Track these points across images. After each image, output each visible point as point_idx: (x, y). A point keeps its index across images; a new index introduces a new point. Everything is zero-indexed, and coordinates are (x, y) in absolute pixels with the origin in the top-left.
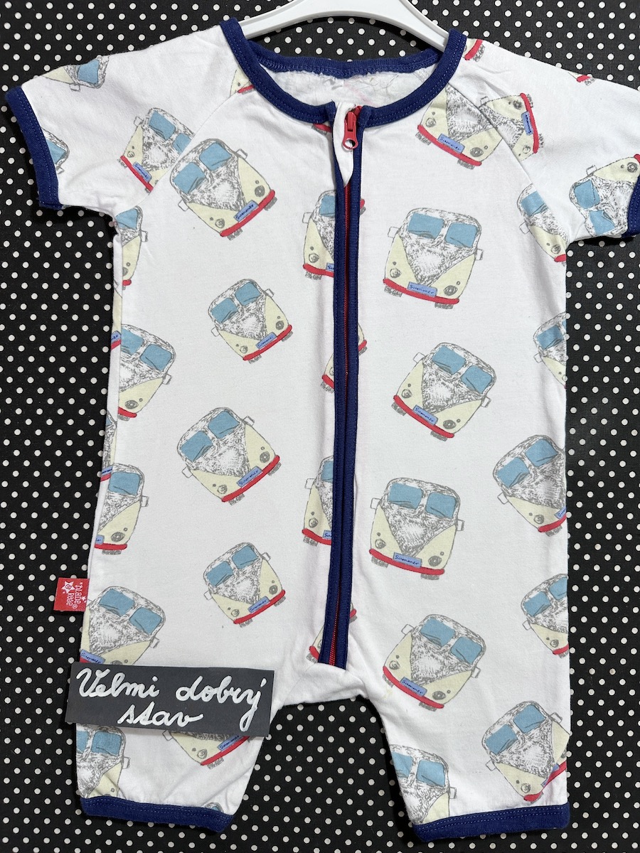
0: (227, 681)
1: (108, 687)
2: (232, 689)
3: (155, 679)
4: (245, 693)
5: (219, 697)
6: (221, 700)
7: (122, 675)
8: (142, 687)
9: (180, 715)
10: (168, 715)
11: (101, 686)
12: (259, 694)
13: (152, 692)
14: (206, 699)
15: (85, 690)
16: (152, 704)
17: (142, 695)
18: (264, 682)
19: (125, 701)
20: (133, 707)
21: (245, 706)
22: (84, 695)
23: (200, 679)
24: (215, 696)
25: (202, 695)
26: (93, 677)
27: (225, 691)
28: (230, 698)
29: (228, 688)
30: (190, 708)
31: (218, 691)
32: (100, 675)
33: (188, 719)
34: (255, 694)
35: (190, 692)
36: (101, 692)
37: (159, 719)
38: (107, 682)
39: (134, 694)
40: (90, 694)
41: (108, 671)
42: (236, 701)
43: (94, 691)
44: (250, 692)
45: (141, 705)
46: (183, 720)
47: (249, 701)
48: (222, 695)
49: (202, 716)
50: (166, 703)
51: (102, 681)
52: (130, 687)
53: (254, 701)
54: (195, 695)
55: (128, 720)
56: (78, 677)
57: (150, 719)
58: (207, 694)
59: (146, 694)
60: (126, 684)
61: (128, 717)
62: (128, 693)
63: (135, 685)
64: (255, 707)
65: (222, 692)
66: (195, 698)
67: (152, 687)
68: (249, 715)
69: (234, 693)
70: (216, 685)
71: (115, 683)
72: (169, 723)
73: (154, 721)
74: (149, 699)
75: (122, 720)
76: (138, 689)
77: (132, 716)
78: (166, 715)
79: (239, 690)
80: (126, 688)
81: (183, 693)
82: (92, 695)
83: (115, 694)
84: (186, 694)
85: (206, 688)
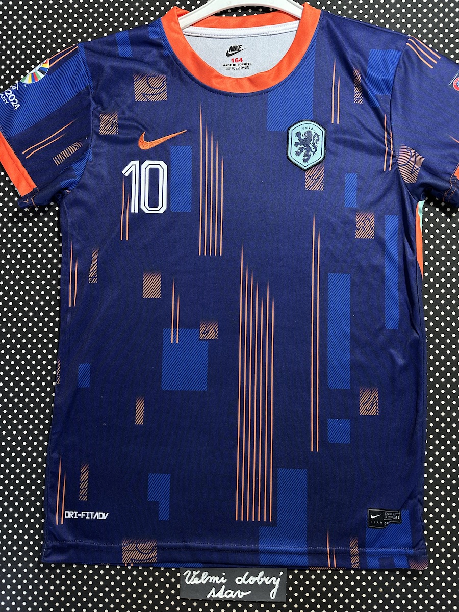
0: (262, 573)
1: (200, 579)
2: (265, 577)
3: (224, 574)
4: (272, 579)
5: (258, 582)
6: (260, 583)
7: (207, 573)
8: (217, 578)
9: (239, 591)
10: (233, 591)
11: (196, 578)
12: (279, 579)
13: (223, 580)
14: (252, 583)
15: (188, 581)
16: (224, 587)
17: (218, 582)
18: (281, 573)
19: (209, 586)
20: (214, 588)
21: (272, 586)
22: (188, 583)
23: (247, 573)
25: (249, 581)
26: (192, 574)
27: (261, 579)
28: (264, 582)
29: (263, 577)
30: (244, 588)
31: (257, 579)
32: (195, 573)
34: (277, 580)
35: (243, 580)
36: (196, 581)
37: (228, 594)
38: (199, 577)
39: (213, 582)
40: (190, 582)
41: (199, 571)
42: (268, 583)
43: (193, 581)
44: (274, 579)
45: (218, 587)
46: (241, 594)
47: (274, 583)
48: (260, 581)
49: (250, 592)
50: (231, 586)
51: (196, 576)
52: (211, 578)
53: (277, 582)
54: (246, 581)
55: (212, 596)
56: (184, 574)
57: (224, 594)
58: (252, 580)
59: (220, 581)
60: (209, 577)
61: (212, 594)
62: (210, 581)
63: (214, 577)
64: (277, 586)
66: (246, 583)
67: (223, 578)
68: (275, 590)
69: (266, 580)
70: (256, 576)
71: (203, 577)
72: (233, 596)
73: (226, 595)
74: (222, 584)
75: (208, 596)
76: (215, 579)
77: (214, 593)
78: (232, 592)
79: (268, 578)
80: (209, 579)
81: (239, 581)
82: (192, 583)
83: (204, 582)
84: (241, 581)
85: (251, 577)
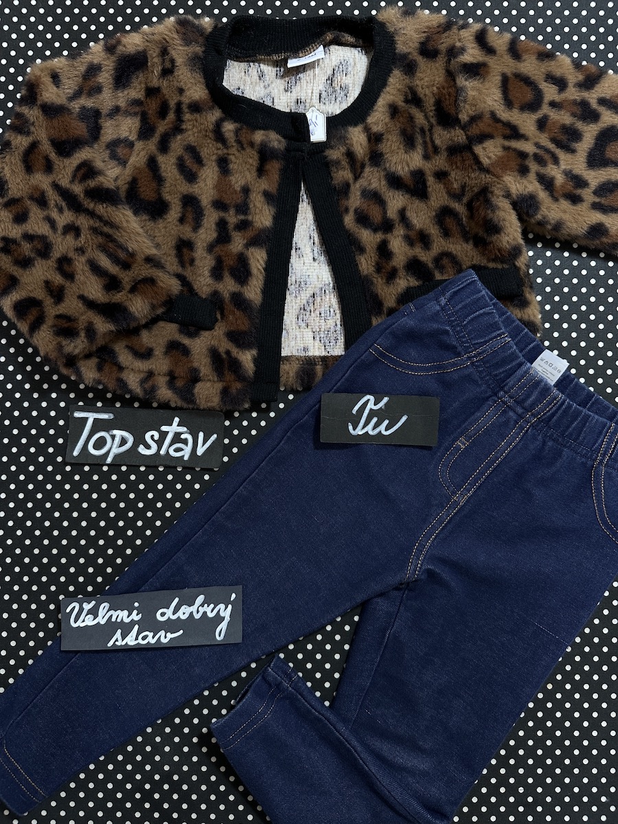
0: (201, 599)
1: (96, 616)
2: (206, 605)
3: (136, 604)
4: (218, 607)
5: (195, 614)
6: (197, 616)
7: (106, 605)
8: (126, 613)
9: (162, 633)
11: (89, 616)
12: (230, 606)
13: (135, 616)
14: (183, 617)
15: (75, 622)
16: (136, 627)
17: (127, 620)
18: (234, 596)
19: (111, 627)
20: (119, 631)
21: (219, 619)
22: (75, 625)
23: (177, 600)
24: (192, 613)
25: (180, 614)
26: (81, 610)
27: (200, 608)
28: (205, 613)
30: (170, 626)
32: (87, 607)
33: (170, 636)
34: (226, 608)
35: (169, 613)
36: (89, 621)
37: (144, 638)
38: (94, 612)
39: (119, 620)
40: (80, 624)
41: (93, 603)
42: (211, 615)
44: (222, 606)
45: (126, 629)
46: (166, 637)
47: (222, 614)
48: (198, 612)
49: (181, 632)
50: (149, 624)
51: (89, 612)
52: (115, 614)
53: (226, 612)
55: (116, 643)
56: (68, 611)
57: (136, 639)
58: (184, 613)
59: (130, 618)
60: (111, 612)
61: (117, 640)
62: (113, 619)
63: (119, 612)
64: (227, 619)
65: (197, 609)
66: (174, 617)
67: (135, 612)
68: (223, 626)
69: (208, 609)
70: (191, 604)
71: (101, 612)
72: (153, 641)
73: (140, 641)
74: (133, 623)
75: (111, 643)
76: (122, 615)
77: (120, 638)
78: (151, 634)
79: (212, 606)
80: (111, 616)
81: (163, 614)
82: (82, 625)
83: (103, 622)
84: (165, 614)
85: (183, 607)
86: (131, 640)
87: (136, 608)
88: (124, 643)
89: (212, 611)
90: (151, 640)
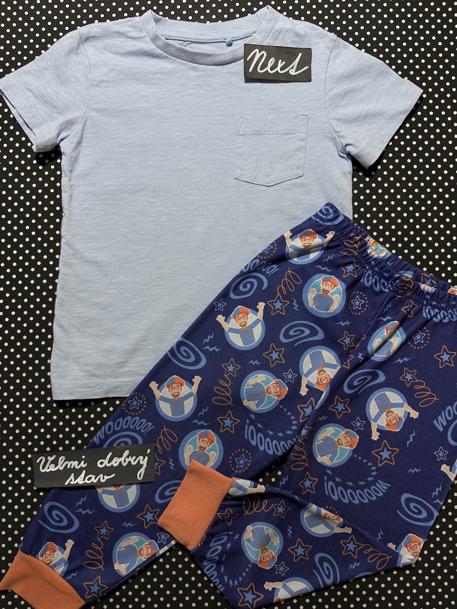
0: (127, 453)
1: (56, 465)
2: (130, 457)
3: (83, 457)
4: (139, 458)
5: (123, 463)
7: (63, 457)
8: (76, 462)
9: (101, 476)
10: (94, 476)
11: (52, 465)
12: (146, 458)
13: (83, 465)
14: (115, 465)
15: (42, 469)
16: (84, 472)
17: (77, 467)
18: (149, 451)
19: (67, 472)
20: (73, 475)
21: (139, 466)
22: (42, 471)
23: (110, 454)
24: (120, 462)
25: (113, 463)
26: (47, 461)
27: (127, 459)
28: (130, 462)
29: (128, 457)
30: (106, 471)
31: (122, 459)
32: (50, 459)
33: (106, 478)
34: (144, 458)
35: (106, 462)
36: (52, 468)
37: (89, 479)
38: (55, 462)
39: (72, 467)
40: (45, 470)
41: (55, 456)
42: (134, 463)
43: (48, 468)
44: (141, 458)
45: (77, 473)
46: (103, 479)
47: (141, 463)
48: (125, 461)
49: (114, 475)
50: (92, 469)
51: (52, 463)
52: (69, 463)
53: (144, 461)
54: (109, 463)
55: (71, 482)
56: (38, 462)
57: (84, 480)
58: (116, 462)
59: (80, 466)
60: (67, 462)
61: (71, 481)
62: (69, 467)
63: (72, 462)
64: (145, 466)
65: (125, 459)
66: (109, 465)
67: (83, 462)
68: (142, 470)
69: (132, 459)
70: (120, 456)
71: (60, 462)
73: (86, 481)
74: (82, 469)
75: (67, 482)
76: (74, 464)
77: (73, 479)
78: (94, 477)
79: (134, 457)
80: (67, 465)
81: (102, 463)
82: (48, 471)
83: (61, 469)
85: (115, 458)
86: (80, 481)
87: (83, 459)
88: (75, 482)
89: (134, 461)
90: (94, 480)
